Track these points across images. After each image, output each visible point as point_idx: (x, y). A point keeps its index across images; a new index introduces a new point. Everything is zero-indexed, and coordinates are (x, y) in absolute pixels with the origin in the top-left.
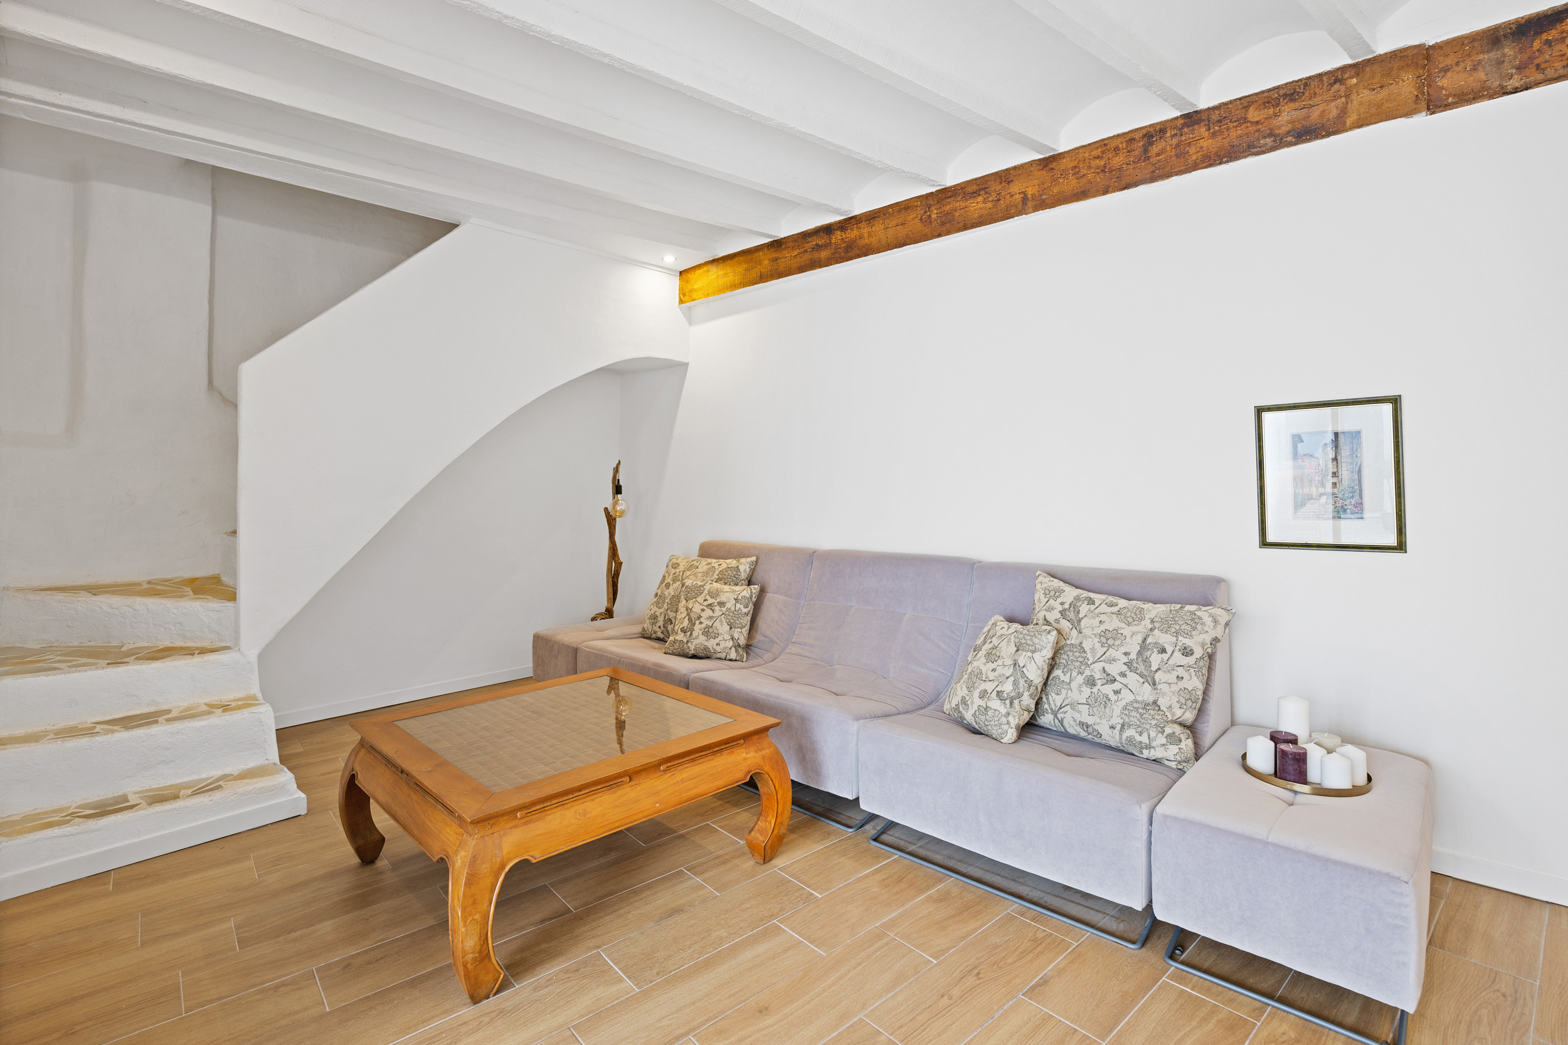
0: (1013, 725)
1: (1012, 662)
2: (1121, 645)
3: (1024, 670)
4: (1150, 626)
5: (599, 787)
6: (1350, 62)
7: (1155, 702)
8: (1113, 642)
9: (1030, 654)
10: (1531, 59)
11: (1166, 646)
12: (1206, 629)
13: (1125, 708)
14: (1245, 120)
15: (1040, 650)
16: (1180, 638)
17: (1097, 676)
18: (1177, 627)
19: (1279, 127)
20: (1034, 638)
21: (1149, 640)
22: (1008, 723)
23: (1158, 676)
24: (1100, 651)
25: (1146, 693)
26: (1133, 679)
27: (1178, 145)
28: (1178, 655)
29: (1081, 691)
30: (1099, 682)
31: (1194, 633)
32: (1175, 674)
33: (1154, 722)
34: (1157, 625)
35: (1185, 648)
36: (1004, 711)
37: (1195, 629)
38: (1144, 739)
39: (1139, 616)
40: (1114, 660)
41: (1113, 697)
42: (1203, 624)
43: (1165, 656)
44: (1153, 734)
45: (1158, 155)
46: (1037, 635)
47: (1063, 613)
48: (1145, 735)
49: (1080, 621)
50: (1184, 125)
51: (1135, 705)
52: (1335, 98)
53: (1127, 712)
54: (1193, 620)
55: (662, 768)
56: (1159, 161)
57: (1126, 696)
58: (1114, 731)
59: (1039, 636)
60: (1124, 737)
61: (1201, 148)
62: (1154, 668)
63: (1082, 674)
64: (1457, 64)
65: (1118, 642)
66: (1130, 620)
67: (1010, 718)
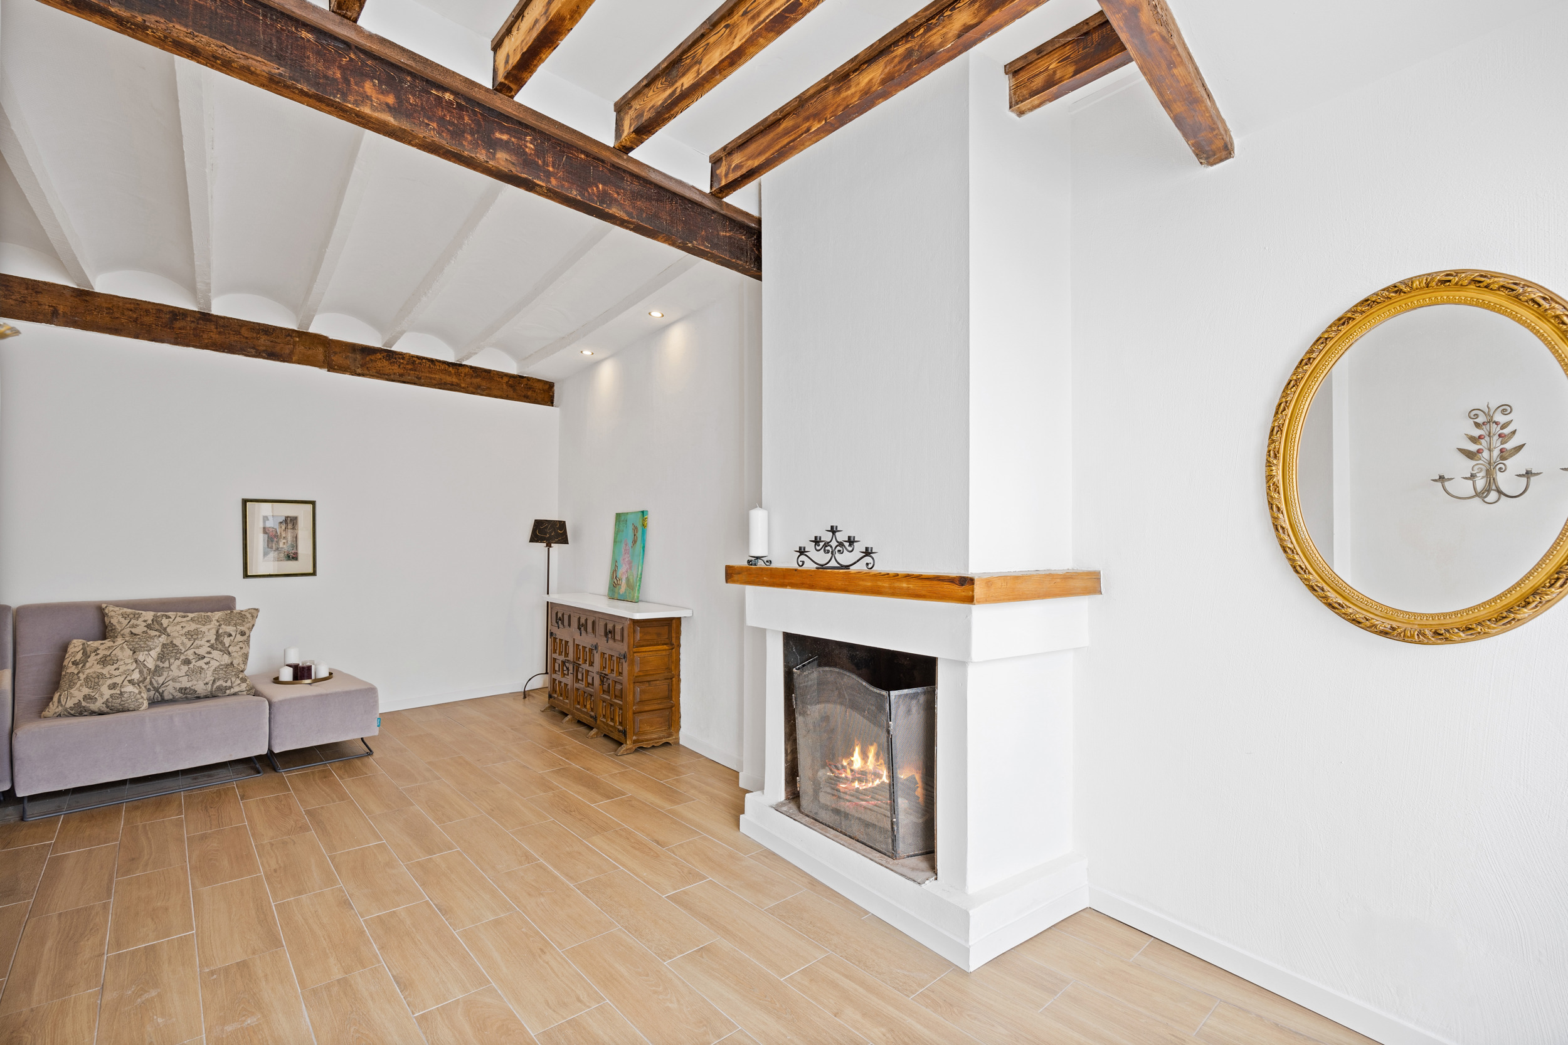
0: (145, 698)
1: (133, 660)
2: (203, 637)
3: (145, 663)
4: (218, 624)
6: (296, 329)
7: (232, 663)
8: (196, 637)
9: (147, 653)
10: (365, 364)
11: (231, 632)
12: (249, 620)
13: (215, 670)
14: (240, 334)
15: (154, 649)
16: (238, 627)
17: (191, 657)
18: (234, 622)
19: (259, 346)
20: (147, 642)
21: (220, 631)
22: (142, 697)
23: (230, 649)
24: (189, 644)
25: (226, 659)
26: (216, 654)
27: (195, 329)
28: (238, 636)
29: (180, 670)
30: (194, 661)
31: (244, 623)
32: (238, 646)
33: (233, 673)
34: (222, 623)
35: (242, 632)
36: (137, 691)
37: (244, 621)
38: (229, 684)
39: (208, 620)
40: (201, 646)
41: (205, 667)
42: (247, 618)
43: (232, 638)
44: (233, 679)
45: (180, 329)
46: (149, 639)
47: (148, 626)
48: (229, 681)
49: (165, 629)
50: (200, 319)
51: (221, 667)
52: (288, 344)
53: (216, 672)
54: (241, 617)
56: (181, 333)
57: (214, 664)
58: (207, 686)
59: (152, 640)
60: (215, 686)
61: (211, 337)
62: (227, 645)
63: (178, 659)
64: (340, 353)
65: (199, 636)
66: (204, 623)
67: (142, 694)
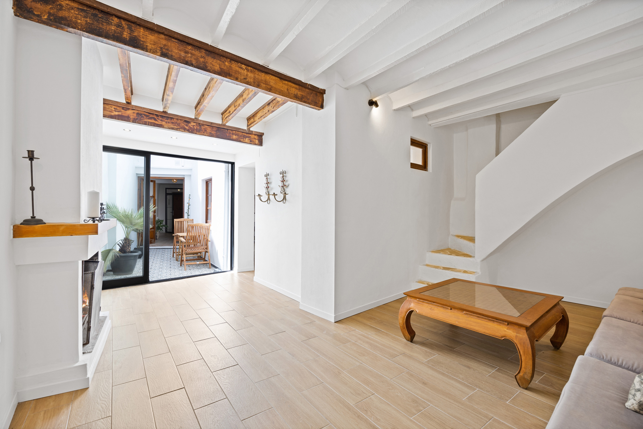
5: (440, 305)
55: (464, 312)
